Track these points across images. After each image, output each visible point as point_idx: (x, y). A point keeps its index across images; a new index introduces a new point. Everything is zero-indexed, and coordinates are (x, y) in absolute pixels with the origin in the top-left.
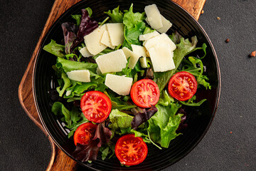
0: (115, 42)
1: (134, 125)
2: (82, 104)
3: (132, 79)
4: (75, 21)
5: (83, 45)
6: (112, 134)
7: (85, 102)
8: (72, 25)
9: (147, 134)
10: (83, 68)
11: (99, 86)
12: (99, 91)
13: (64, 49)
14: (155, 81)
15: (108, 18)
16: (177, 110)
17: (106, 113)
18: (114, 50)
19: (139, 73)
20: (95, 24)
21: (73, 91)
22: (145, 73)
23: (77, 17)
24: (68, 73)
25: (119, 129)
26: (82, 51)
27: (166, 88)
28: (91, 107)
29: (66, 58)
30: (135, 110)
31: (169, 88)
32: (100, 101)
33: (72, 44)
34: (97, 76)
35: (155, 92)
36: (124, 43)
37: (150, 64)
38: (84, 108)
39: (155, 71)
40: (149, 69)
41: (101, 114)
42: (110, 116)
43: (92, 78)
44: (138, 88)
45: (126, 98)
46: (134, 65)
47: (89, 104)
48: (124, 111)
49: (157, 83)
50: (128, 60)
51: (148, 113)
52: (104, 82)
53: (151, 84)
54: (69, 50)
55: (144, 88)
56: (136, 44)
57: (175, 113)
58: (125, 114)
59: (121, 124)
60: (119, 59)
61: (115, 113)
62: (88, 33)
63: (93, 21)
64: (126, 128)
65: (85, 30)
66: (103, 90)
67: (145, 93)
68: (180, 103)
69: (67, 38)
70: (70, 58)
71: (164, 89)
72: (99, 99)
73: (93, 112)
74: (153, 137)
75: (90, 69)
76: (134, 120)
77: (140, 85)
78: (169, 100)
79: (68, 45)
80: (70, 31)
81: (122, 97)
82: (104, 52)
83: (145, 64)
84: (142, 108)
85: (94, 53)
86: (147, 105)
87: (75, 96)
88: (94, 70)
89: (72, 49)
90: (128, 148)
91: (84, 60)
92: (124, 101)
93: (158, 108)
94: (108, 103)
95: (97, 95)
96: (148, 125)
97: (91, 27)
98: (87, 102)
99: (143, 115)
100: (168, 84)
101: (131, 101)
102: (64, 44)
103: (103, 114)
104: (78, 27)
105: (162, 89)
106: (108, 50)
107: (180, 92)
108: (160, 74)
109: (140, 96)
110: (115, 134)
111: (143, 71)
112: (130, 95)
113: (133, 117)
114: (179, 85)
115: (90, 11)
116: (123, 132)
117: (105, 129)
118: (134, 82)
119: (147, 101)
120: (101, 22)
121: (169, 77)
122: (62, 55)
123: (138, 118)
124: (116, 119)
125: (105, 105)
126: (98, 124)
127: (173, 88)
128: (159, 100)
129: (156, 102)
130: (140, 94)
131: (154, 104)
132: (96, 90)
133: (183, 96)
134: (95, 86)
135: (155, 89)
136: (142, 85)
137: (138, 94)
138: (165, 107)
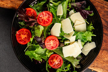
0: (77, 27)
1: (36, 37)
2: (46, 12)
3: (59, 36)
4: (87, 7)
5: (75, 11)
6: (32, 27)
7: (47, 13)
8: (85, 6)
9: (32, 44)
10: (64, 12)
11: (55, 20)
12: (52, 20)
13: (73, 2)
14: (58, 47)
15: (89, 24)
16: (44, 58)
17: (41, 24)
18: (73, 27)
19: (62, 40)
20: (85, 17)
21: (52, 7)
22: (62, 43)
23: (89, 8)
24: (61, 4)
25: (34, 30)
26: (72, 11)
27: (55, 53)
28: (45, 16)
29: (68, 3)
30: (43, 38)
31: (55, 55)
32: (47, 20)
33: (76, 6)
34: (60, 19)
35: (53, 48)
36: (76, 32)
37: (66, 45)
38: (44, 13)
39: (63, 48)
40: (64, 45)
41: (41, 21)
42: (40, 26)
43: (59, 17)
44: (54, 39)
45: (49, 33)
46: (66, 37)
47: (46, 15)
48: (43, 32)
49: (57, 48)
50: (68, 34)
51: (42, 44)
52: (57, 22)
53: (56, 45)
54: (72, 5)
55: (54, 42)
56: (76, 38)
57: (42, 58)
59: (36, 31)
60: (69, 30)
61: (42, 28)
62: (81, 14)
63: (87, 16)
64: (34, 34)
65: (83, 12)
66: (53, 22)
67: (52, 43)
68: (47, 60)
69: (78, 4)
70: (68, 5)
71: (54, 52)
72: (49, 20)
73: (42, 17)
74: (30, 47)
75: (63, 15)
76: (38, 38)
77: (56, 40)
78: (48, 54)
79: (75, 4)
80: (82, 5)
81: (50, 32)
82: (72, 22)
83: (66, 43)
84: (45, 41)
85: (72, 17)
86: (46, 44)
87: (50, 8)
88: (63, 17)
89: (73, 6)
90: (25, 34)
91: (68, 12)
92: (48, 32)
93: (45, 49)
94: (47, 24)
95: (51, 19)
96: (36, 44)
97: (84, 15)
98: (47, 14)
99: (41, 42)
100: (56, 54)
101: (48, 36)
102: (76, 2)
103: (41, 22)
104: (84, 9)
105: (54, 51)
106: (73, 24)
107: (52, 60)
108: (61, 50)
109: (50, 40)
110: (32, 28)
111: (63, 42)
112: (51, 35)
113: (40, 37)
114: (56, 59)
115: (92, 15)
116: (33, 32)
117: (34, 23)
118: (57, 37)
119: (48, 44)
120: (87, 21)
121: (60, 54)
122: (70, 1)
123: (39, 40)
124: (39, 29)
125: (46, 23)
126: (36, 19)
127: (55, 57)
128: (48, 50)
129: (48, 48)
130: (51, 40)
131: (47, 47)
132: (53, 18)
133: (51, 61)
134: (55, 18)
135: (54, 48)
136: (56, 41)
137: (51, 39)
138: (45, 53)
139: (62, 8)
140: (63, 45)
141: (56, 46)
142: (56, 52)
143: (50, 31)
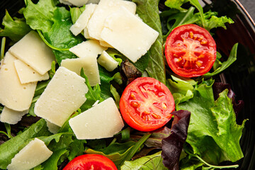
0: (43, 66)
3: (111, 99)
10: (26, 141)
11: (70, 149)
12: (77, 158)
14: (144, 75)
18: (50, 79)
19: (114, 83)
22: (123, 74)
27: (169, 73)
31: (174, 69)
34: (57, 137)
35: (159, 91)
36: (56, 58)
39: (134, 60)
40: (123, 64)
43: (51, 145)
45: (125, 134)
46: (98, 77)
48: (137, 156)
49: (149, 76)
52: (74, 138)
53: (143, 85)
55: (138, 97)
58: (144, 160)
67: (146, 105)
71: (168, 76)
75: (38, 135)
77: (131, 98)
78: (188, 87)
81: (118, 137)
82: (37, 94)
83: (113, 62)
84: (161, 129)
85: (23, 106)
86: (165, 119)
88: (45, 131)
91: (17, 129)
92: (124, 141)
94: (105, 163)
101: (135, 133)
105: (164, 79)
106: (42, 84)
108: (144, 60)
109: (144, 114)
111: (118, 75)
112: (127, 125)
113: (159, 154)
118: (117, 103)
119: (158, 113)
121: (160, 54)
127: (179, 64)
128: (175, 98)
129: (173, 104)
130: (142, 111)
131: (171, 109)
132: (70, 159)
133: (203, 65)
134: (65, 155)
135: (156, 87)
136: (133, 94)
137: (139, 113)
138: (191, 100)
139: (17, 156)
140: (127, 63)
141: (146, 87)
142: (163, 73)
143: (115, 136)
